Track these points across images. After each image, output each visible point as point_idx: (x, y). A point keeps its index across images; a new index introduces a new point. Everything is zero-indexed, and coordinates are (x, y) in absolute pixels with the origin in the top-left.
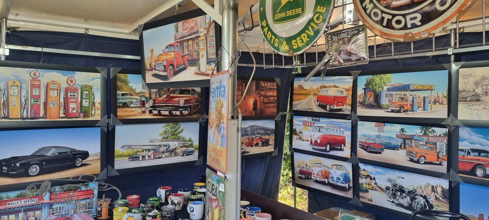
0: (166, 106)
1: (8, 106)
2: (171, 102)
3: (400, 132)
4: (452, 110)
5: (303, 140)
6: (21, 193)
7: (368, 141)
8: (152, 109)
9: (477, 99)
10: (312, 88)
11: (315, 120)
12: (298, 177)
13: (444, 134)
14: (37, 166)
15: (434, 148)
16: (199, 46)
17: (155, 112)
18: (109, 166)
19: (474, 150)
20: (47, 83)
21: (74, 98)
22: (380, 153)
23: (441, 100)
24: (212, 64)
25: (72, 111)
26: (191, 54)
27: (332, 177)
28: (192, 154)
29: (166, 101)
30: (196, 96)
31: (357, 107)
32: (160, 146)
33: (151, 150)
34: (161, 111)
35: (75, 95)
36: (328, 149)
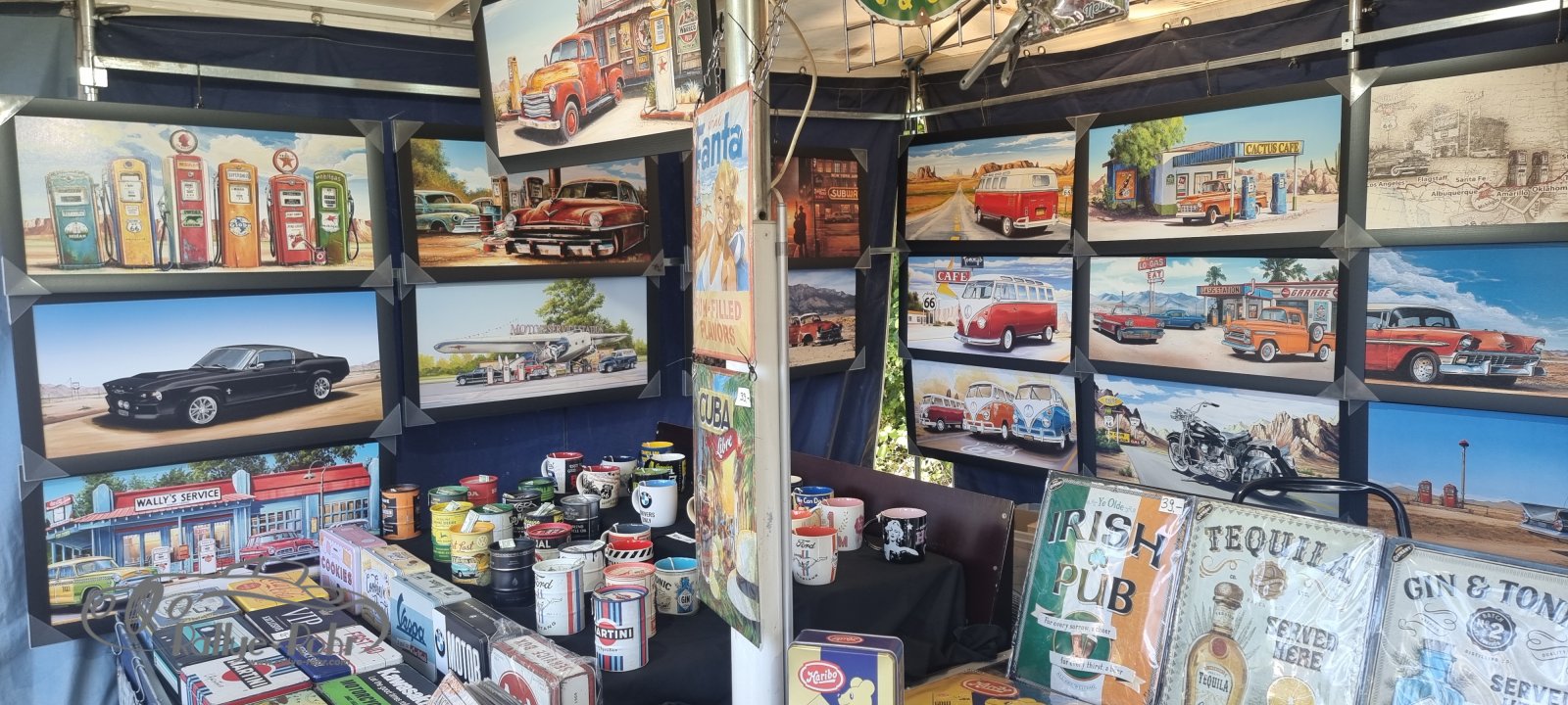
0: (553, 231)
1: (118, 231)
2: (564, 220)
3: (1207, 280)
4: (1351, 204)
5: (938, 324)
6: (173, 472)
7: (1119, 312)
8: (513, 239)
9: (1417, 169)
10: (959, 172)
11: (969, 264)
12: (925, 429)
13: (1327, 275)
14: (210, 399)
15: (1302, 315)
16: (650, 37)
17: (524, 249)
18: (406, 399)
19: (1408, 312)
20: (221, 167)
21: (298, 209)
22: (1153, 342)
23: (1319, 181)
24: (690, 84)
25: (293, 246)
26: (629, 62)
27: (1019, 420)
28: (630, 368)
29: (551, 217)
30: (634, 203)
31: (1089, 218)
32: (542, 343)
33: (517, 356)
34: (539, 247)
35: (298, 201)
36: (1008, 344)
